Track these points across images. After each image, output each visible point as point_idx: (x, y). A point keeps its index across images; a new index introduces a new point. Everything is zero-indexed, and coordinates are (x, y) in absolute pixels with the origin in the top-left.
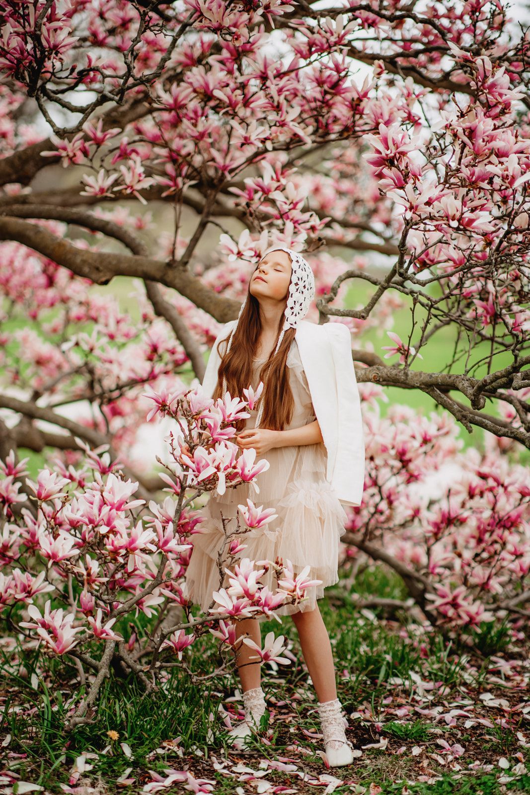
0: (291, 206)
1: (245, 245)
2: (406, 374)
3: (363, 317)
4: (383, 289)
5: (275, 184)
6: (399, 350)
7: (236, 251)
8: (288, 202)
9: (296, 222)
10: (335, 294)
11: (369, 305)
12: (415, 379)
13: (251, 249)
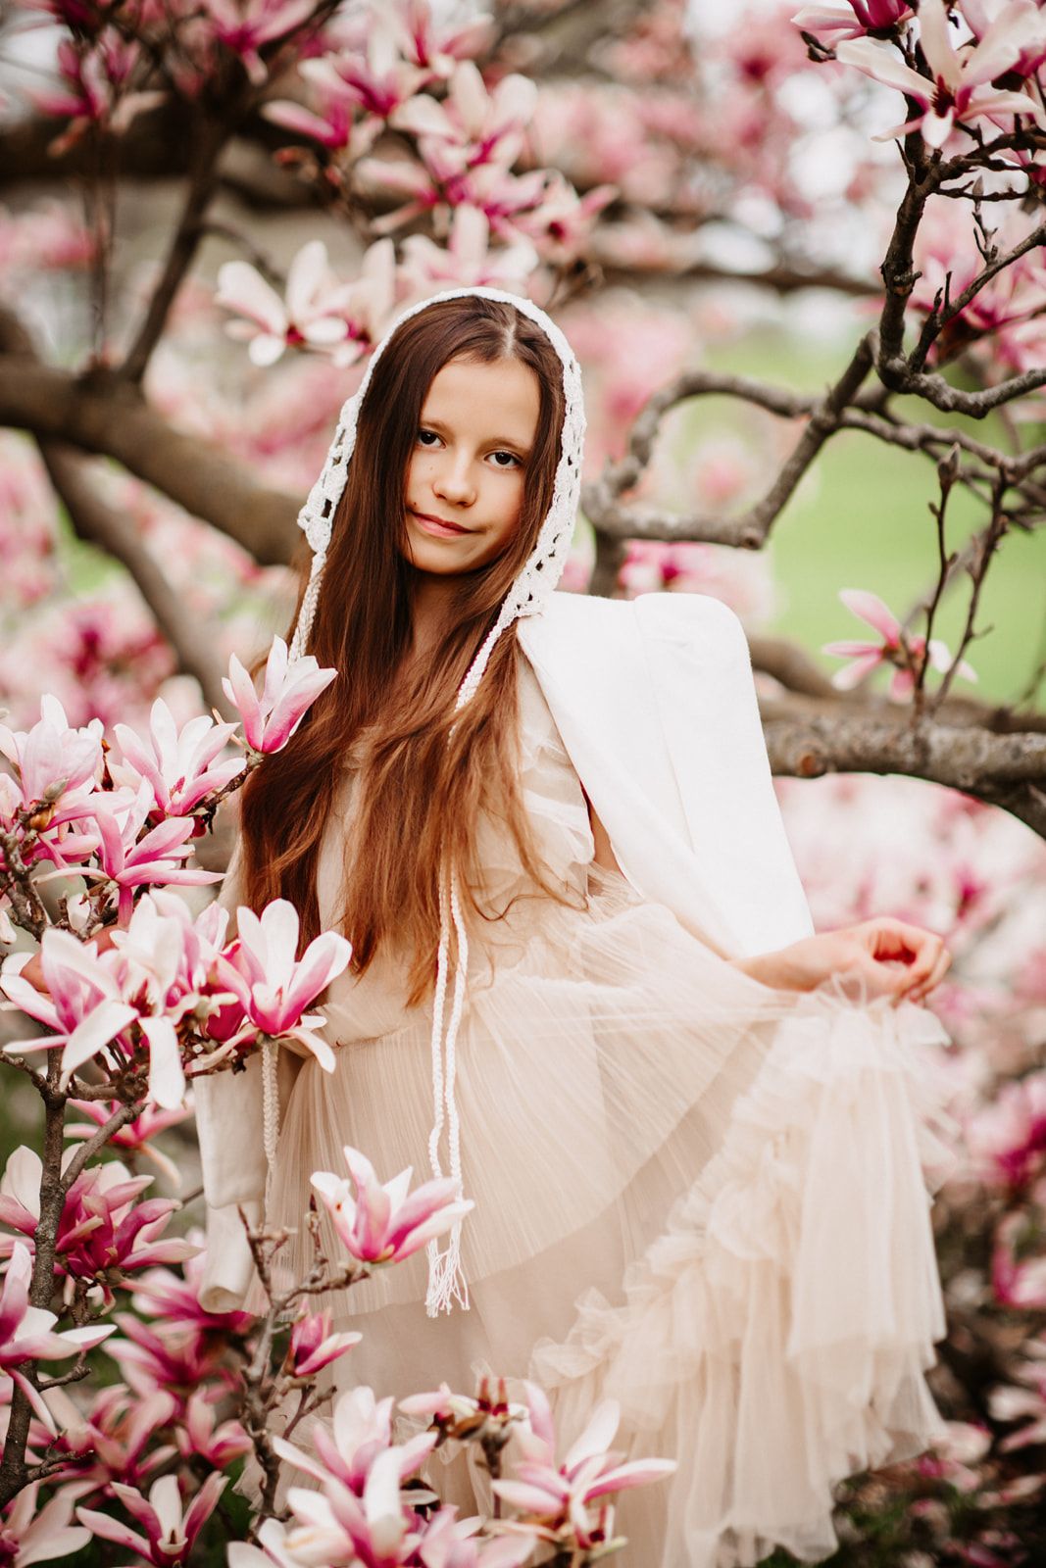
0: (474, 152)
1: (313, 300)
2: (922, 747)
3: (753, 544)
4: (819, 436)
5: (416, 78)
6: (888, 653)
7: (279, 325)
8: (463, 137)
9: (491, 211)
10: (644, 459)
11: (770, 499)
12: (958, 760)
13: (333, 315)
